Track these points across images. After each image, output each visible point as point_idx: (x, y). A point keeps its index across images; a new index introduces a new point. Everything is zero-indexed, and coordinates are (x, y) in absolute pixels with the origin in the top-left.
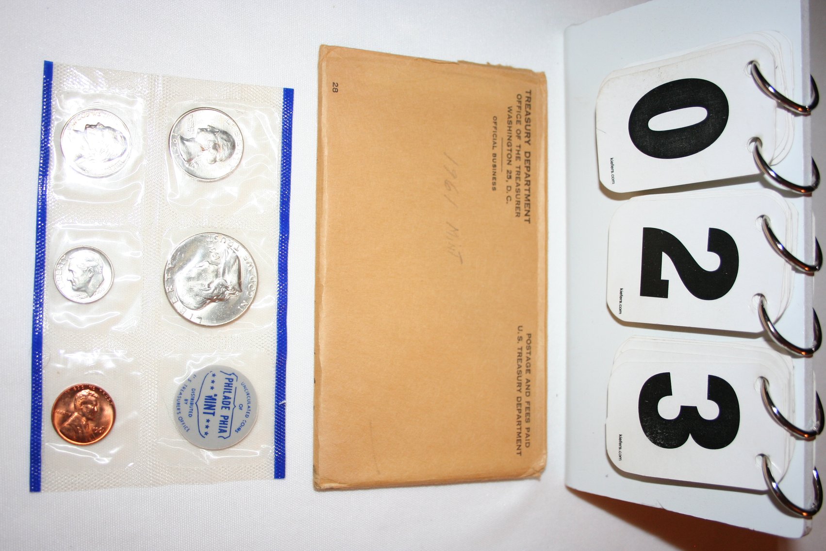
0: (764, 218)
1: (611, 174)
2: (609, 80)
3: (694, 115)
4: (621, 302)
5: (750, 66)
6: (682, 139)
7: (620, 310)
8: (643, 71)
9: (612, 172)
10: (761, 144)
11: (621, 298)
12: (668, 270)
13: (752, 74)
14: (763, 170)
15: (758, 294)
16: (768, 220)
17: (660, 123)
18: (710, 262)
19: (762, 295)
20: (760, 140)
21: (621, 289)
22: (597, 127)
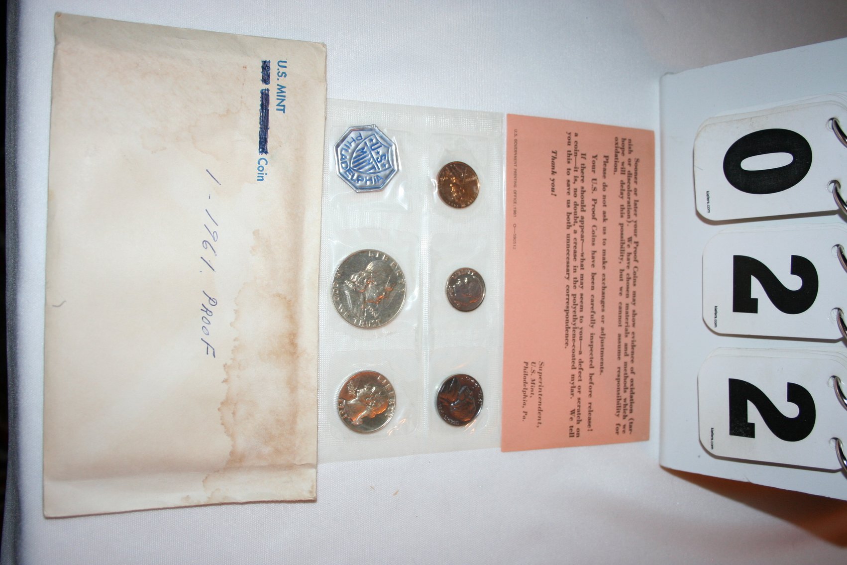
0: (839, 247)
1: (706, 205)
2: (706, 126)
3: (781, 159)
4: (716, 317)
5: (831, 121)
6: (771, 179)
7: (716, 324)
8: (737, 120)
9: (708, 203)
10: (840, 186)
11: (716, 314)
12: (757, 290)
13: (833, 129)
14: (842, 207)
15: (836, 308)
16: (842, 249)
17: (751, 164)
18: (794, 283)
19: (839, 309)
20: (839, 183)
21: (716, 307)
22: (695, 164)
